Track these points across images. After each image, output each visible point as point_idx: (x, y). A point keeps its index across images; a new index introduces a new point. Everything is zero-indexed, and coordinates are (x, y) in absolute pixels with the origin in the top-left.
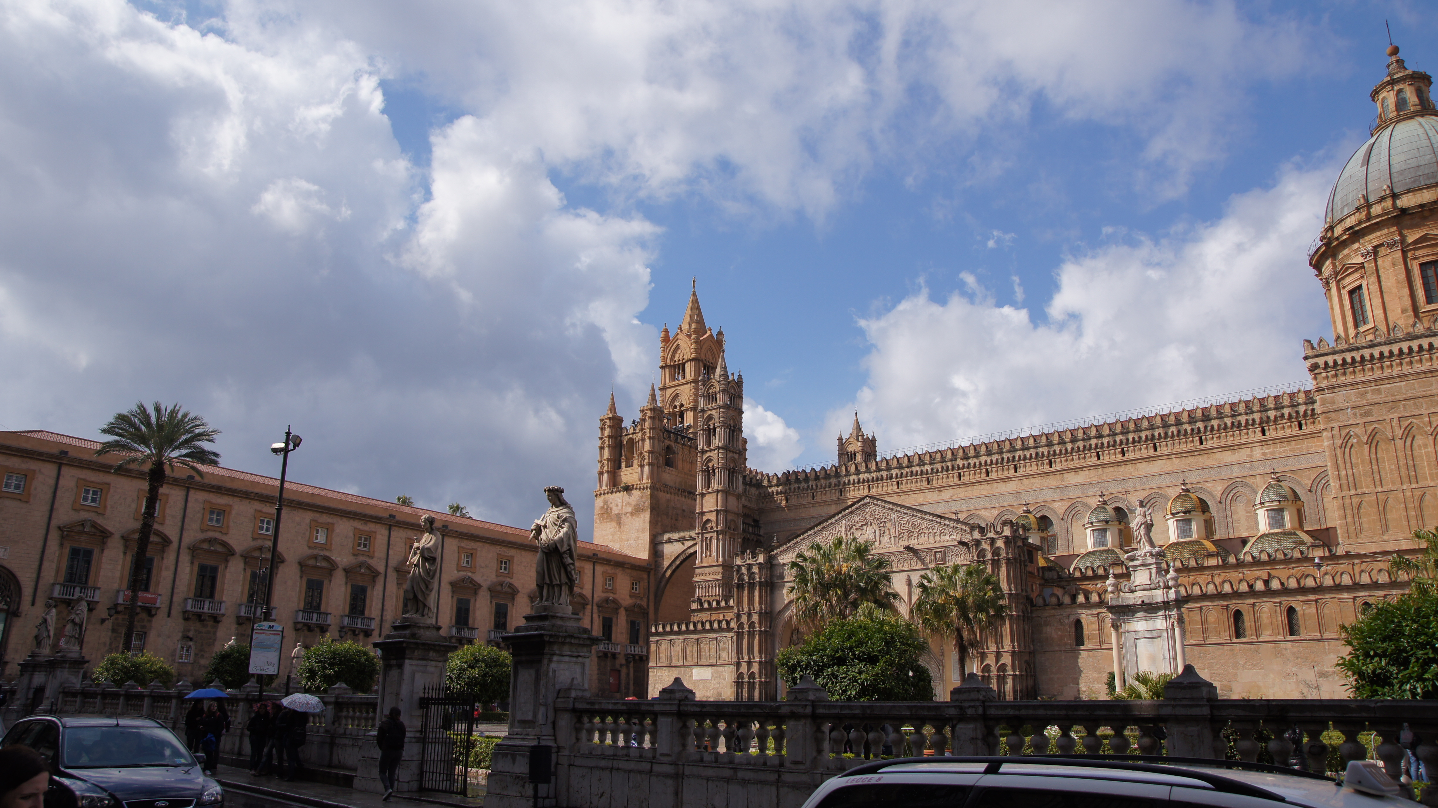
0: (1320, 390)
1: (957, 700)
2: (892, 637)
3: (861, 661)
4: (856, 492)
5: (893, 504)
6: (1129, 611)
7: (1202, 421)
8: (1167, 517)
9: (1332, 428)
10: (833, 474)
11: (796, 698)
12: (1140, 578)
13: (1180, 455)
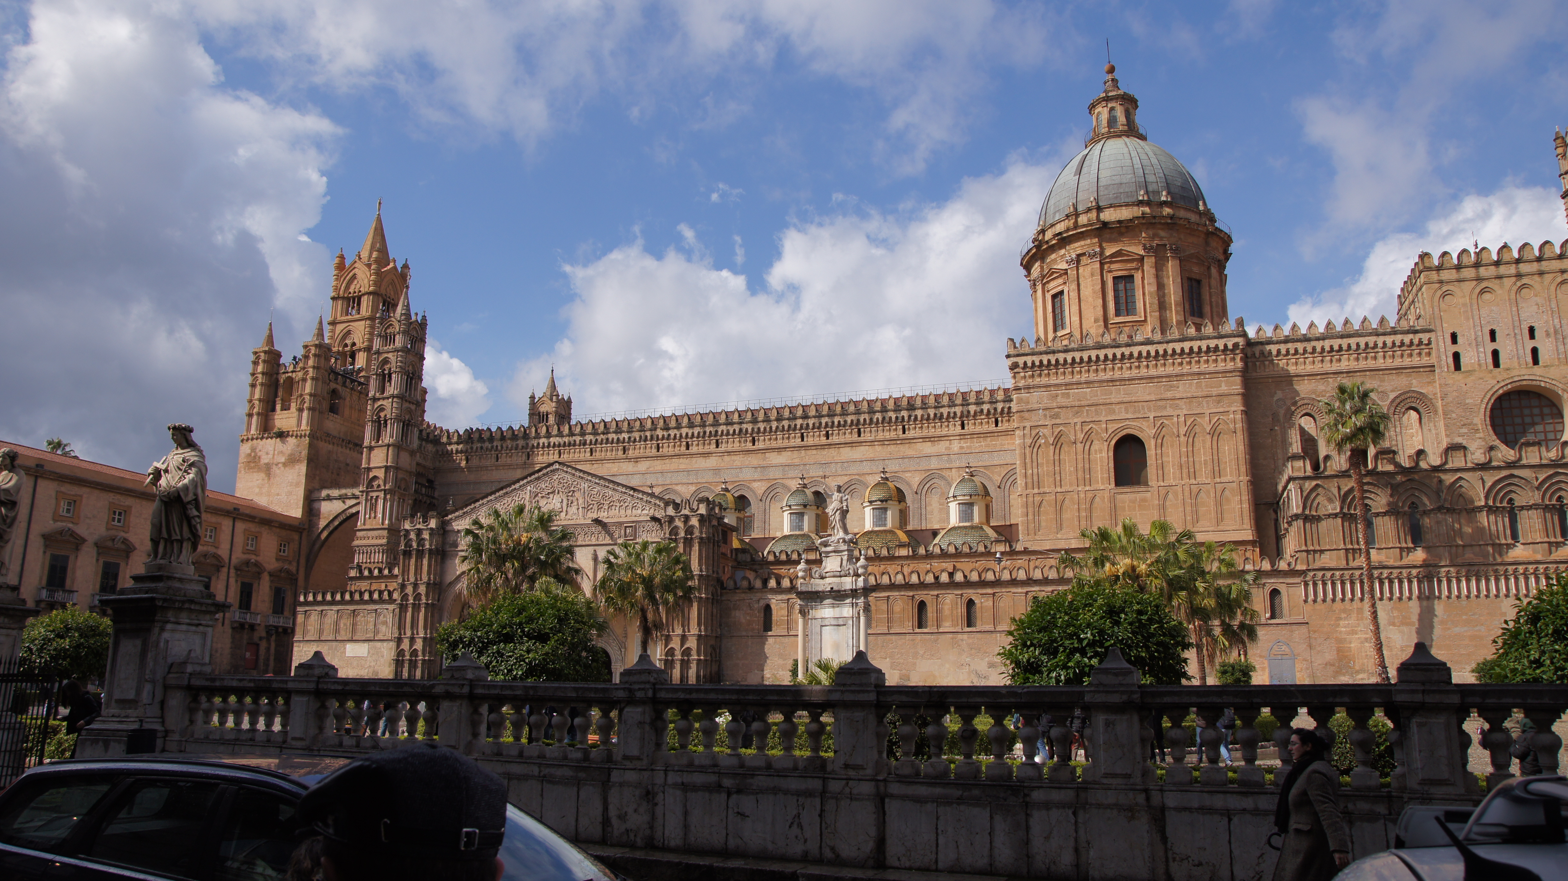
0: (1017, 389)
1: (626, 682)
2: (566, 614)
3: (530, 639)
4: (545, 457)
5: (584, 472)
6: (818, 597)
7: (907, 410)
8: (865, 505)
9: (1024, 427)
10: (521, 435)
11: (453, 676)
12: (832, 564)
13: (882, 442)
